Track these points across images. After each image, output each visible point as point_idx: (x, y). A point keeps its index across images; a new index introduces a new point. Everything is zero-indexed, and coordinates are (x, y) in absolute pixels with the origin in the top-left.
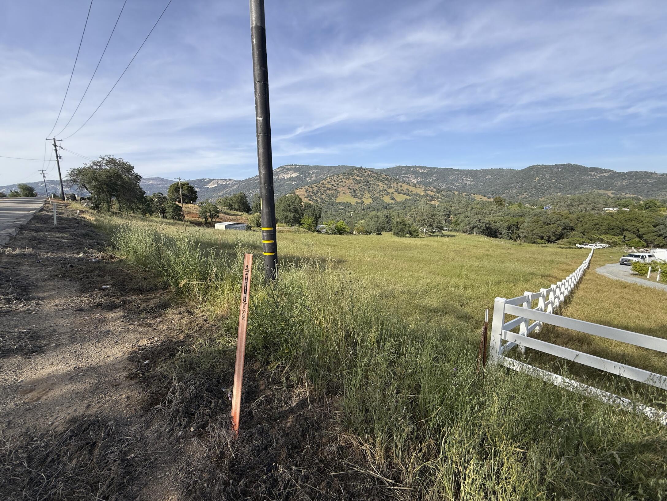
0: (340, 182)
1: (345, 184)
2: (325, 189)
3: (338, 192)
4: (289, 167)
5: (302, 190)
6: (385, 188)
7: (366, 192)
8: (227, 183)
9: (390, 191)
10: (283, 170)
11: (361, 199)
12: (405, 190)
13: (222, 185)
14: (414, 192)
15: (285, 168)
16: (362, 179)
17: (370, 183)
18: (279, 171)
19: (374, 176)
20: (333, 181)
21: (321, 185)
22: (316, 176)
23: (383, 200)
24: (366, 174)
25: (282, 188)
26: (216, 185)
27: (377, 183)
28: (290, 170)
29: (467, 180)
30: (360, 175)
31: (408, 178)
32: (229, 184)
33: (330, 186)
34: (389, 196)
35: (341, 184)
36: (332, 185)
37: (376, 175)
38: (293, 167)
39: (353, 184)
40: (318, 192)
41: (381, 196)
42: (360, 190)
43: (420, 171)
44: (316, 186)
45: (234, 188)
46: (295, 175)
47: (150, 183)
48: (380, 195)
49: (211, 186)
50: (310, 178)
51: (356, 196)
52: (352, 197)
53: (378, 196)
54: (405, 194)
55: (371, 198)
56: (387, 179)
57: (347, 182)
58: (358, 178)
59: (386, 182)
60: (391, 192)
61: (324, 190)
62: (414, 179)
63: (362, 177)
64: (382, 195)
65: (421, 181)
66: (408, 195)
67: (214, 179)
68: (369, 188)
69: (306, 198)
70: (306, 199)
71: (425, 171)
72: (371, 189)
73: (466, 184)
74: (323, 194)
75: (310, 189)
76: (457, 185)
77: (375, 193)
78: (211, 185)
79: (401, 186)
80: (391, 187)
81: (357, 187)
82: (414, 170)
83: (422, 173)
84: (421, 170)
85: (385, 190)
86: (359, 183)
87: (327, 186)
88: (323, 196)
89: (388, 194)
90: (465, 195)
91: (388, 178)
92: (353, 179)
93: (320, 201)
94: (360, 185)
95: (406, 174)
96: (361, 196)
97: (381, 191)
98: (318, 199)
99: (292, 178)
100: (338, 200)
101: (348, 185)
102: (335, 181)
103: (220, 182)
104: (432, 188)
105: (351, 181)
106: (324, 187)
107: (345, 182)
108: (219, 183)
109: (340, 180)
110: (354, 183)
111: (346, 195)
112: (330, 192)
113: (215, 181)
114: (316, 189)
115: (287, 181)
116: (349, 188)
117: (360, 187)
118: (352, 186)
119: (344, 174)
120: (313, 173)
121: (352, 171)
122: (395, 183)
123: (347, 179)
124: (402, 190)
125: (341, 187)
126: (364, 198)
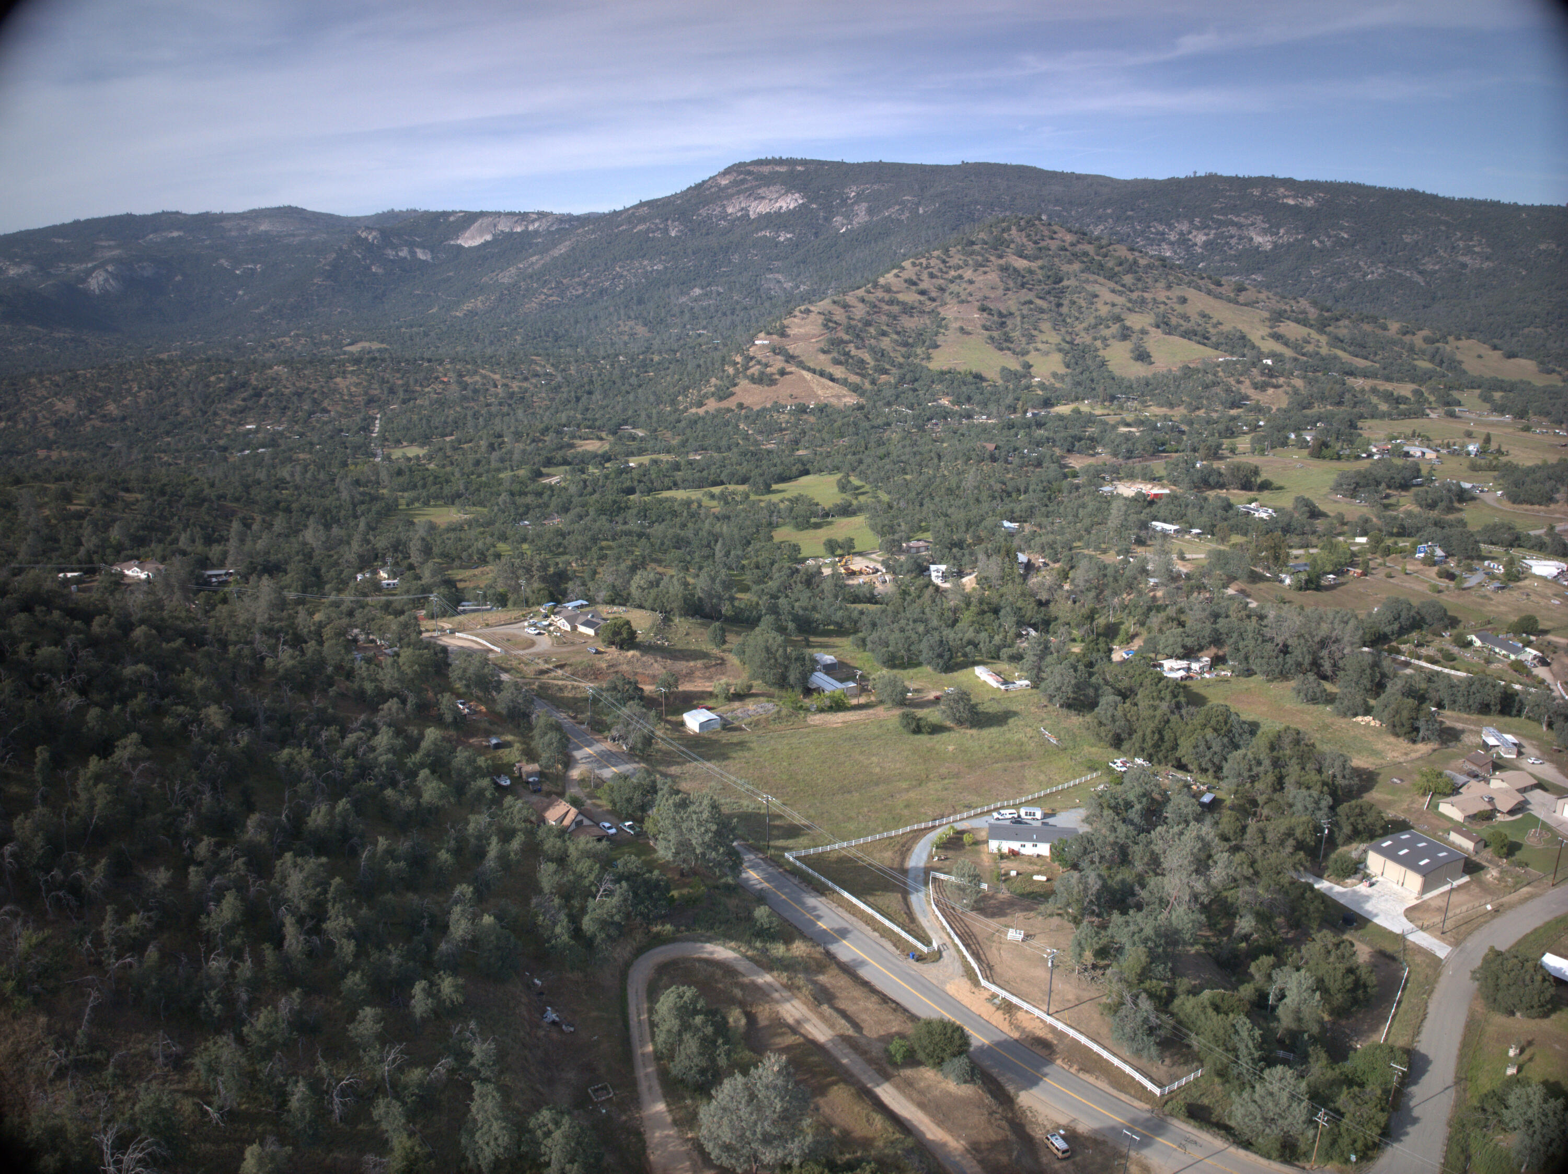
0: (952, 282)
1: (971, 288)
2: (895, 309)
3: (941, 323)
4: (766, 169)
5: (812, 316)
6: (1117, 310)
7: (1046, 326)
8: (531, 228)
9: (1136, 321)
10: (743, 181)
11: (1025, 353)
12: (1195, 318)
13: (511, 234)
14: (1226, 328)
15: (750, 173)
16: (1034, 265)
17: (1065, 283)
18: (727, 187)
19: (1086, 254)
20: (925, 276)
21: (880, 294)
22: (870, 211)
23: (1103, 364)
24: (1054, 245)
25: (736, 259)
26: (489, 237)
27: (1089, 288)
28: (768, 180)
29: (1469, 251)
30: (1030, 248)
31: (1240, 226)
32: (536, 232)
33: (911, 297)
34: (1128, 345)
35: (953, 287)
36: (923, 293)
37: (1090, 249)
38: (782, 169)
39: (1000, 292)
40: (868, 324)
41: (1098, 344)
42: (1023, 317)
43: (1291, 202)
44: (863, 300)
45: (556, 253)
46: (789, 202)
47: (263, 228)
48: (1095, 339)
49: (470, 240)
50: (849, 217)
51: (1003, 343)
52: (990, 348)
53: (1088, 339)
54: (1188, 334)
55: (1060, 350)
56: (1133, 267)
57: (980, 279)
58: (1021, 264)
59: (1128, 279)
60: (1137, 327)
61: (889, 315)
62: (1264, 232)
63: (1036, 258)
64: (1105, 339)
66: (1204, 339)
67: (482, 214)
68: (1059, 305)
69: (824, 352)
70: (822, 357)
71: (1310, 203)
72: (1064, 310)
73: (1464, 266)
74: (884, 334)
75: (839, 315)
76: (1430, 267)
77: (1079, 327)
78: (473, 238)
79: (1183, 300)
80: (1143, 301)
81: (1012, 303)
82: (1263, 194)
83: (1297, 211)
84: (1295, 197)
85: (1118, 319)
86: (1023, 286)
87: (901, 297)
88: (886, 343)
89: (1125, 334)
90: (1426, 340)
91: (1135, 262)
92: (1004, 269)
93: (872, 363)
94: (1025, 295)
95: (1235, 209)
96: (1024, 340)
97: (1100, 321)
98: (867, 357)
99: (778, 214)
100: (940, 361)
101: (979, 295)
102: (932, 276)
103: (504, 226)
104: (1304, 303)
105: (993, 277)
106: (891, 302)
107: (971, 282)
108: (500, 227)
109: (953, 273)
110: (1002, 286)
111: (965, 337)
112: (910, 323)
113: (486, 221)
114: (860, 311)
115: (758, 230)
116: (983, 309)
117: (1025, 303)
118: (997, 299)
119: (969, 249)
120: (859, 198)
121: (1003, 231)
122: (1162, 284)
123: (978, 266)
124: (1186, 318)
125: (955, 301)
126: (1033, 353)
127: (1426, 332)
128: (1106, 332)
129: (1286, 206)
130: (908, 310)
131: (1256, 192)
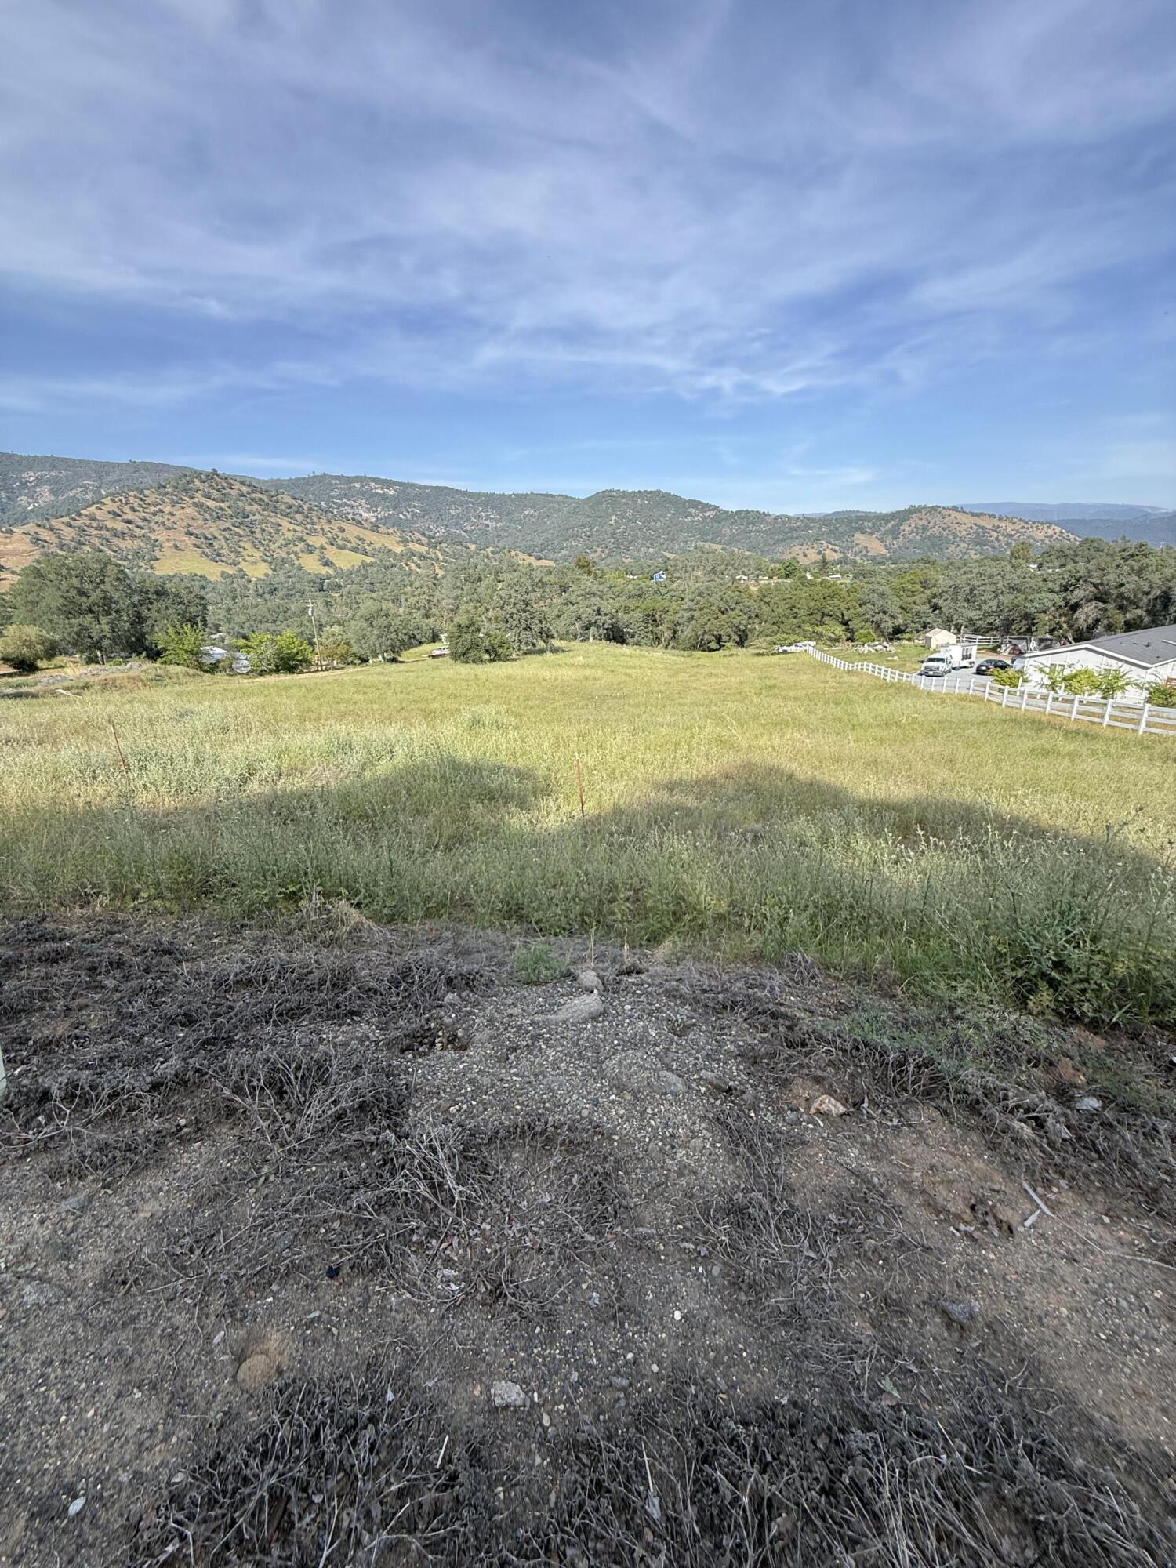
0: (154, 515)
1: (173, 519)
2: (106, 533)
3: (155, 545)
6: (299, 534)
7: (248, 545)
9: (316, 541)
11: (236, 564)
12: (354, 541)
14: (377, 546)
16: (223, 505)
17: (252, 517)
19: (261, 499)
20: (127, 510)
21: (86, 521)
22: (55, 493)
23: (300, 568)
24: (234, 493)
27: (273, 520)
29: (488, 518)
30: (215, 494)
31: (352, 507)
33: (119, 526)
34: (315, 556)
35: (158, 519)
36: (129, 522)
37: (263, 497)
39: (201, 522)
40: (81, 543)
41: (292, 556)
42: (226, 539)
43: (380, 492)
44: (68, 525)
48: (289, 554)
50: (34, 498)
51: (217, 557)
52: (207, 560)
53: (284, 554)
54: (355, 550)
55: (265, 561)
56: (299, 510)
57: (179, 513)
58: (211, 504)
59: (299, 517)
60: (317, 545)
62: (369, 510)
63: (223, 501)
64: (296, 553)
65: (386, 518)
66: (366, 552)
68: (253, 532)
71: (392, 492)
72: (258, 535)
73: (487, 526)
75: (48, 536)
76: (469, 528)
77: (273, 546)
79: (342, 530)
80: (315, 531)
81: (213, 529)
82: (362, 486)
83: (385, 497)
84: (382, 489)
85: (301, 540)
86: (218, 518)
87: (108, 524)
89: (310, 550)
90: (492, 552)
91: (300, 506)
92: (195, 505)
94: (222, 524)
95: (345, 496)
96: (233, 555)
97: (288, 542)
100: (162, 569)
101: (184, 524)
102: (133, 510)
104: (417, 535)
105: (191, 511)
106: (99, 528)
107: (172, 514)
109: (152, 508)
110: (201, 518)
111: (183, 553)
112: (124, 544)
114: (68, 533)
116: (190, 534)
117: (225, 530)
118: (198, 527)
119: (162, 490)
120: (39, 482)
121: (188, 482)
122: (324, 521)
123: (174, 504)
124: (346, 540)
125: (162, 528)
126: (243, 563)
127: (491, 549)
128: (297, 549)
129: (377, 493)
130: (121, 535)
131: (357, 485)
